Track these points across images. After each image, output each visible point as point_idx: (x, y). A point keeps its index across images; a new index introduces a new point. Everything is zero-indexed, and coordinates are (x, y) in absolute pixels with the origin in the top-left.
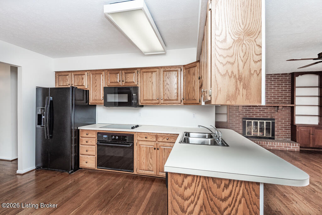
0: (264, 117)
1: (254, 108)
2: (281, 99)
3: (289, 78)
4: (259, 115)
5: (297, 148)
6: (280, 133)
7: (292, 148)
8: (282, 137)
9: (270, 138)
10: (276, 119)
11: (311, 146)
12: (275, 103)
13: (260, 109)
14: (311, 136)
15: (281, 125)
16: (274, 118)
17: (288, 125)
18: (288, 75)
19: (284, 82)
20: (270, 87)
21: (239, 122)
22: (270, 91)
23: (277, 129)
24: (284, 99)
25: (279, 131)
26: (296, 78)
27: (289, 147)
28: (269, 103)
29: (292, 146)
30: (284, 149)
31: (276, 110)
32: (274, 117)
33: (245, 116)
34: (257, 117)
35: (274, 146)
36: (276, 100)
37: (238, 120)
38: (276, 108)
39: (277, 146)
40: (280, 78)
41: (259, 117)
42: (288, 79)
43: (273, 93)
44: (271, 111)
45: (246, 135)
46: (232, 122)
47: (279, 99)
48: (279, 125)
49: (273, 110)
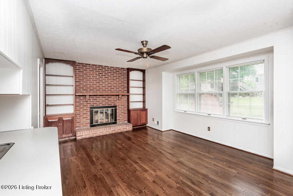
0: (109, 105)
1: (100, 98)
2: (121, 89)
3: (126, 72)
4: (105, 103)
5: (131, 128)
6: (120, 118)
7: (127, 129)
8: (122, 121)
9: (113, 123)
10: (118, 106)
11: (139, 124)
12: (116, 92)
13: (106, 97)
14: (139, 116)
15: (121, 111)
16: (116, 105)
17: (125, 110)
18: (125, 70)
19: (122, 75)
20: (113, 78)
21: (87, 112)
22: (113, 81)
23: (119, 115)
24: (123, 89)
26: (130, 72)
27: (126, 129)
28: (112, 92)
29: (127, 127)
30: (122, 131)
31: (118, 98)
32: (116, 104)
33: (93, 105)
34: (103, 105)
35: (115, 130)
36: (118, 90)
37: (86, 110)
38: (118, 97)
39: (118, 130)
40: (120, 71)
41: (105, 105)
43: (115, 83)
44: (114, 99)
45: (94, 124)
46: (79, 112)
47: (119, 89)
48: (120, 111)
49: (115, 98)
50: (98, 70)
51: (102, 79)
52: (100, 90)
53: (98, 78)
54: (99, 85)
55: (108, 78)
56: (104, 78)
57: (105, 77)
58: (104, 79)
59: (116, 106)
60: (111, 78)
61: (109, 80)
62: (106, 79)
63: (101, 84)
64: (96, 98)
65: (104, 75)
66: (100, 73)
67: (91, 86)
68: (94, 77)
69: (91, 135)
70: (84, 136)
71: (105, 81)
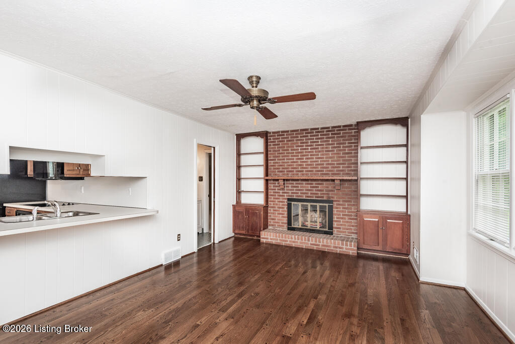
0: (318, 197)
1: (303, 184)
2: (343, 167)
3: (355, 132)
4: (311, 194)
5: (353, 250)
6: (341, 225)
7: (344, 250)
8: (345, 232)
9: (326, 233)
10: (336, 201)
12: (333, 174)
13: (312, 184)
14: (380, 230)
15: (342, 211)
16: (332, 199)
18: (353, 127)
19: (347, 140)
20: (327, 148)
21: (283, 205)
22: (326, 154)
23: (337, 218)
24: (348, 167)
25: (340, 221)
26: (362, 132)
27: (340, 248)
28: (325, 174)
29: (344, 247)
30: (332, 250)
32: (333, 197)
33: (291, 196)
34: (308, 197)
35: (318, 245)
36: (335, 169)
37: (282, 202)
39: (323, 246)
40: (341, 132)
41: (310, 197)
42: (353, 134)
43: (331, 158)
44: (327, 187)
45: (292, 226)
46: (274, 204)
47: (339, 167)
48: (340, 211)
49: (330, 186)
50: (301, 137)
51: (306, 152)
52: (302, 171)
53: (300, 151)
54: (301, 162)
55: (318, 148)
56: (309, 150)
57: (311, 149)
58: (309, 152)
59: (332, 202)
60: (323, 148)
61: (320, 152)
62: (313, 152)
63: (304, 160)
64: (296, 184)
65: (309, 144)
66: (304, 143)
67: (289, 165)
68: (294, 150)
69: (279, 241)
70: (269, 240)
71: (311, 155)
